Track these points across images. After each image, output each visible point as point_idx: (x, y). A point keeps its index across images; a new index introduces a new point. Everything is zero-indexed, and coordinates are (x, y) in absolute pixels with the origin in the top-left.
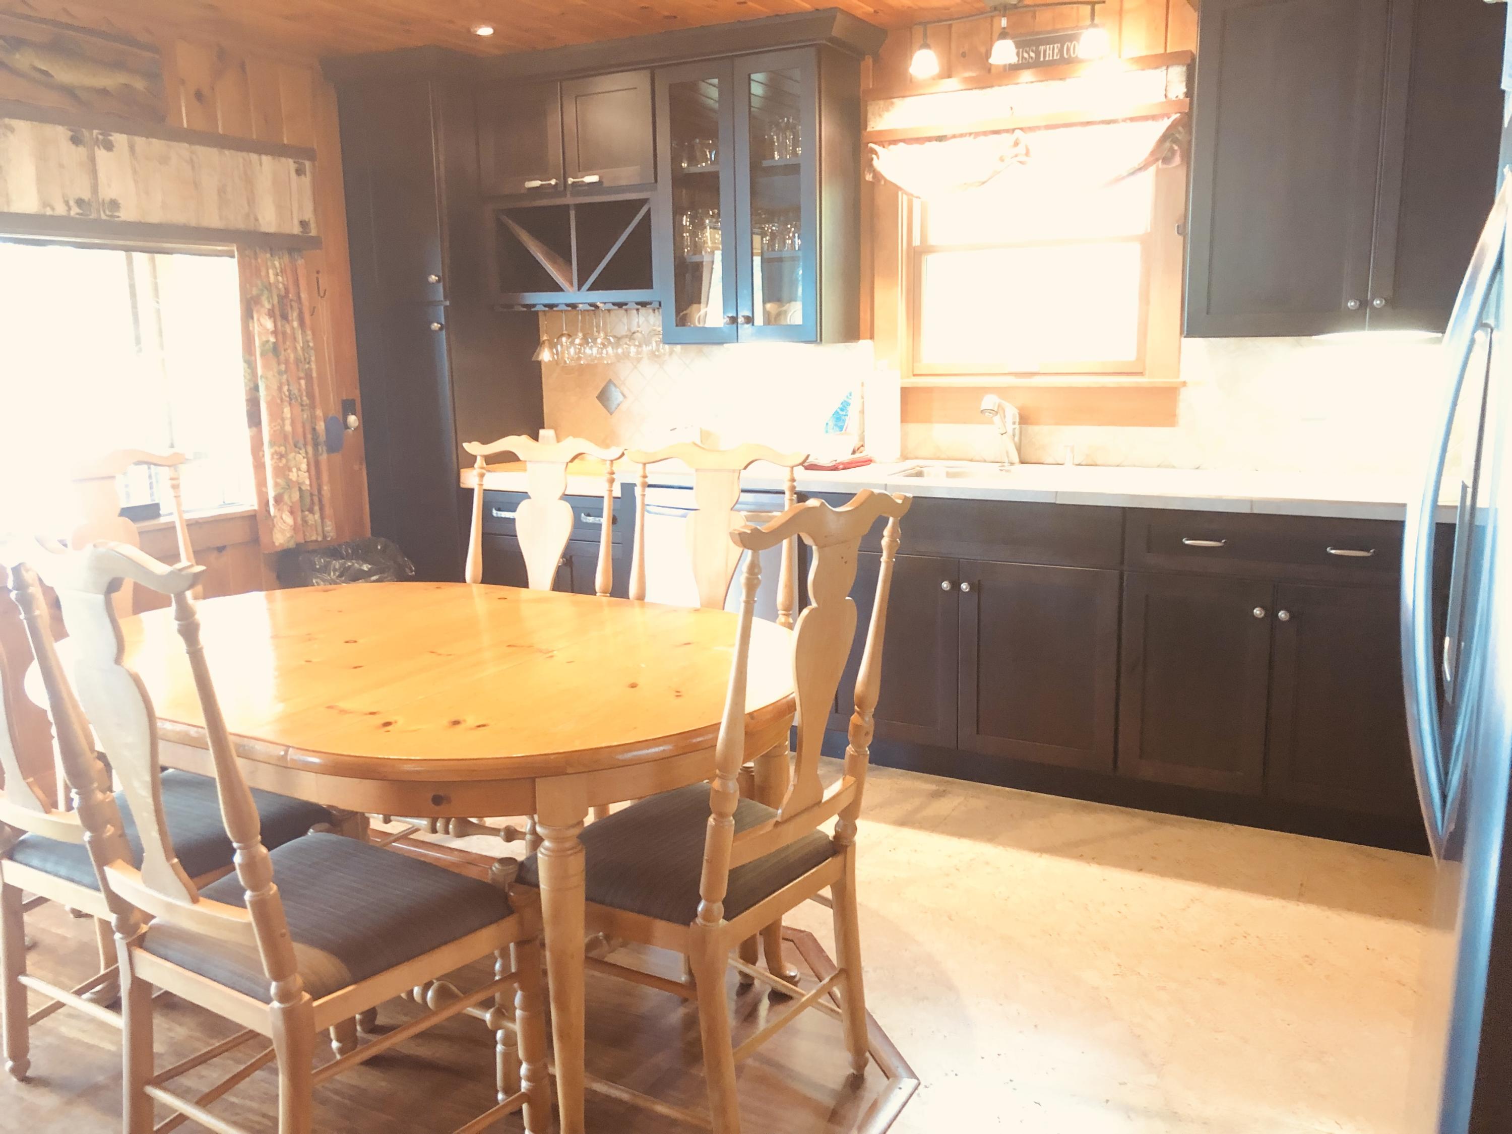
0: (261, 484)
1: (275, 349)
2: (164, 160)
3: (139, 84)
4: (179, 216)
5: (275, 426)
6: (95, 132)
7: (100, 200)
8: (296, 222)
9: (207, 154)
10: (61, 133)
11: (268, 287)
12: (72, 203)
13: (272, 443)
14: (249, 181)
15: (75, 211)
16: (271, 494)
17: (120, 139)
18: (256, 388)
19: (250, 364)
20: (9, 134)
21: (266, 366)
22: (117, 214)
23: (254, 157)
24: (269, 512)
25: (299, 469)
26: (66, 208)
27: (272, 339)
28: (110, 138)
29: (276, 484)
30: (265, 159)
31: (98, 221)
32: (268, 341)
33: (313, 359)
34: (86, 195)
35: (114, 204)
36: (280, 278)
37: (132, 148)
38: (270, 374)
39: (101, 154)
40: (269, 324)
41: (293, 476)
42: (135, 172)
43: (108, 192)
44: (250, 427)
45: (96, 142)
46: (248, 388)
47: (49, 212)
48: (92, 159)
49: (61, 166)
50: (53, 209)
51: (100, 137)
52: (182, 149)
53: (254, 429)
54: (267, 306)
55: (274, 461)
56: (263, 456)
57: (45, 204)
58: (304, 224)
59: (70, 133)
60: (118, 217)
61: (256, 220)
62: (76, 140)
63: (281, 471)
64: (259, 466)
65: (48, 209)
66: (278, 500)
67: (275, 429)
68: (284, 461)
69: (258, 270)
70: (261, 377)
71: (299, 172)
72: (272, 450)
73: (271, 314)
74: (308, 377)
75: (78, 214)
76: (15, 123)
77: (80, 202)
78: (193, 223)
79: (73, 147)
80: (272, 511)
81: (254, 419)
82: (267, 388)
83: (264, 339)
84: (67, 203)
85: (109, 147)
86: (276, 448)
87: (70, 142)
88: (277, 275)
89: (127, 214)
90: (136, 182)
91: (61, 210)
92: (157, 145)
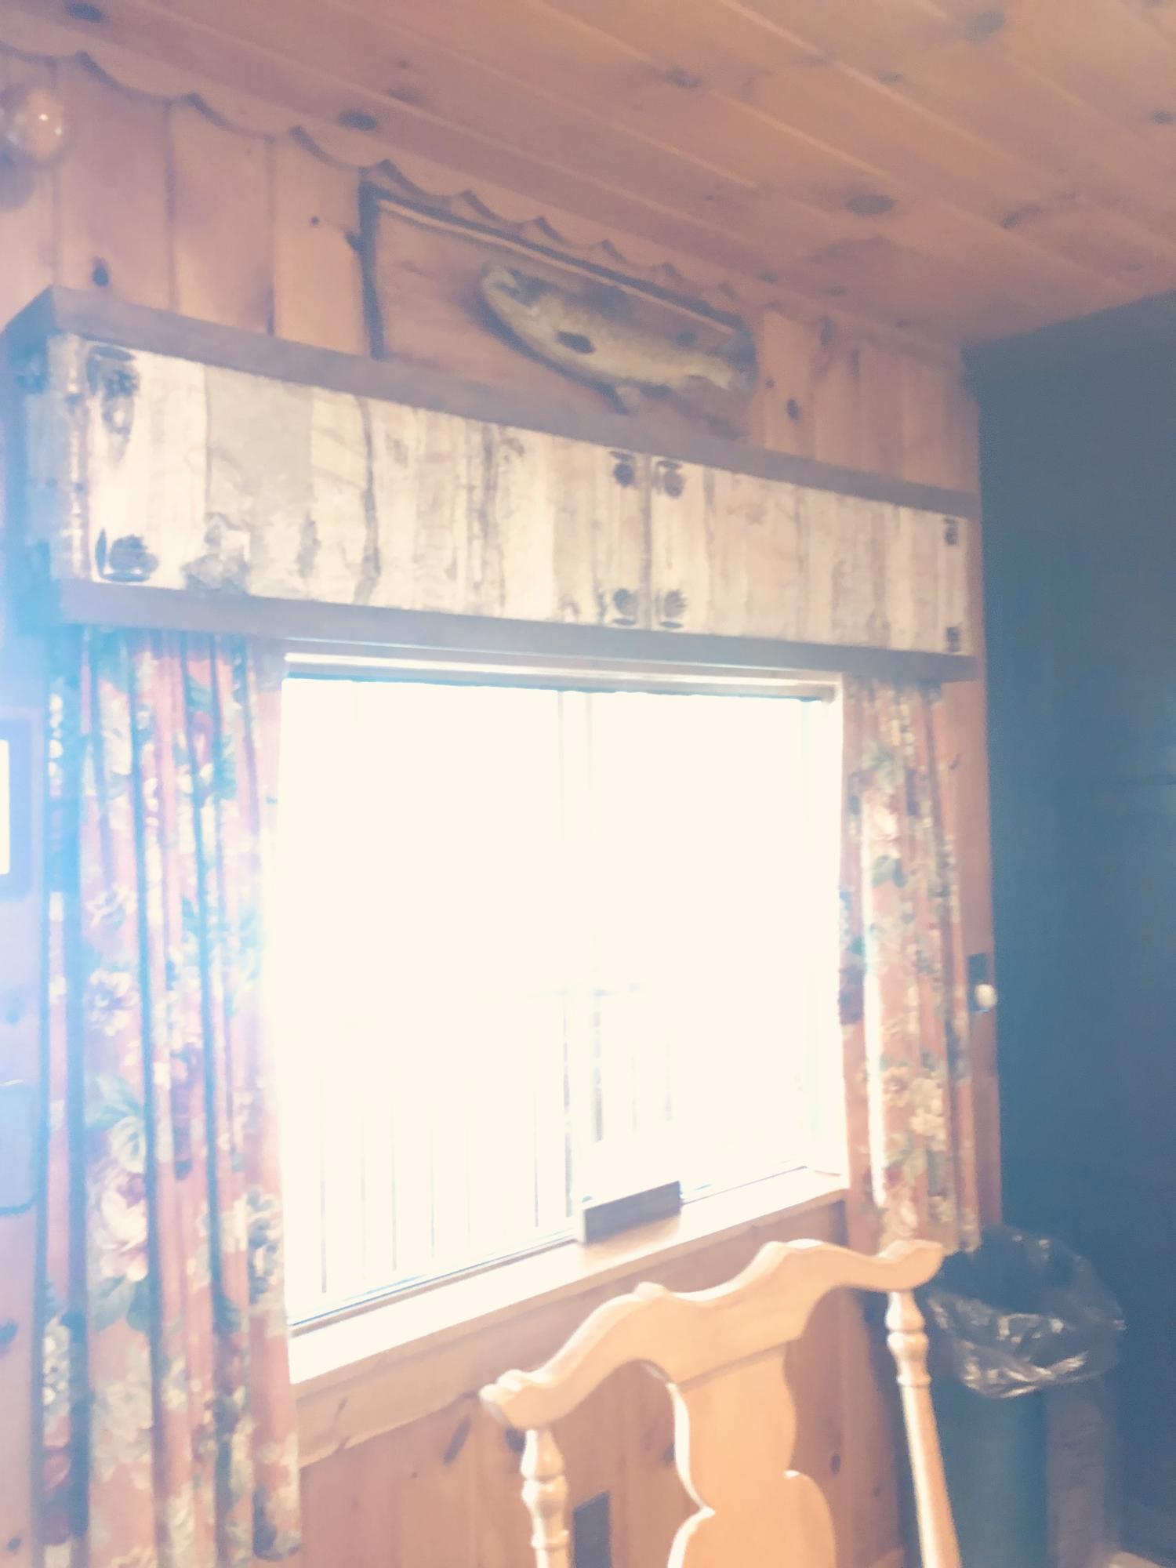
0: (858, 1135)
1: (898, 875)
2: (756, 516)
3: (721, 377)
4: (773, 625)
5: (894, 1026)
6: (656, 459)
7: (653, 597)
8: (941, 632)
9: (821, 503)
10: (599, 459)
11: (887, 754)
12: (608, 599)
13: (887, 1061)
14: (878, 551)
15: (612, 614)
16: (879, 1162)
17: (692, 473)
18: (856, 947)
19: (850, 899)
20: (513, 455)
21: (882, 907)
22: (676, 620)
23: (887, 509)
24: (869, 1195)
25: (928, 1110)
26: (597, 610)
27: (894, 853)
28: (680, 471)
29: (891, 1144)
30: (905, 513)
31: (647, 633)
32: (885, 858)
33: (954, 888)
34: (631, 584)
35: (675, 601)
36: (910, 737)
37: (709, 489)
38: (887, 922)
39: (661, 502)
40: (889, 824)
41: (918, 1123)
42: (710, 537)
43: (665, 580)
44: (844, 1022)
45: (655, 481)
46: (844, 947)
47: (569, 618)
48: (646, 513)
49: (595, 525)
50: (576, 611)
51: (663, 470)
52: (784, 494)
53: (851, 1028)
54: (888, 789)
55: (889, 1096)
56: (865, 1080)
57: (567, 602)
58: (952, 634)
59: (615, 462)
60: (679, 626)
61: (886, 626)
62: (624, 475)
63: (899, 1117)
64: (857, 1103)
65: (569, 611)
66: (893, 1175)
67: (894, 1030)
68: (906, 1095)
69: (875, 721)
70: (872, 927)
71: (950, 538)
72: (887, 1074)
73: (893, 807)
74: (945, 925)
75: (617, 621)
76: (528, 437)
77: (622, 598)
78: (791, 635)
79: (618, 488)
80: (880, 1196)
81: (851, 1008)
82: (883, 948)
83: (880, 853)
84: (600, 598)
85: (674, 488)
86: (895, 1071)
87: (614, 480)
88: (903, 730)
89: (692, 621)
90: (711, 557)
91: (588, 615)
92: (745, 487)
